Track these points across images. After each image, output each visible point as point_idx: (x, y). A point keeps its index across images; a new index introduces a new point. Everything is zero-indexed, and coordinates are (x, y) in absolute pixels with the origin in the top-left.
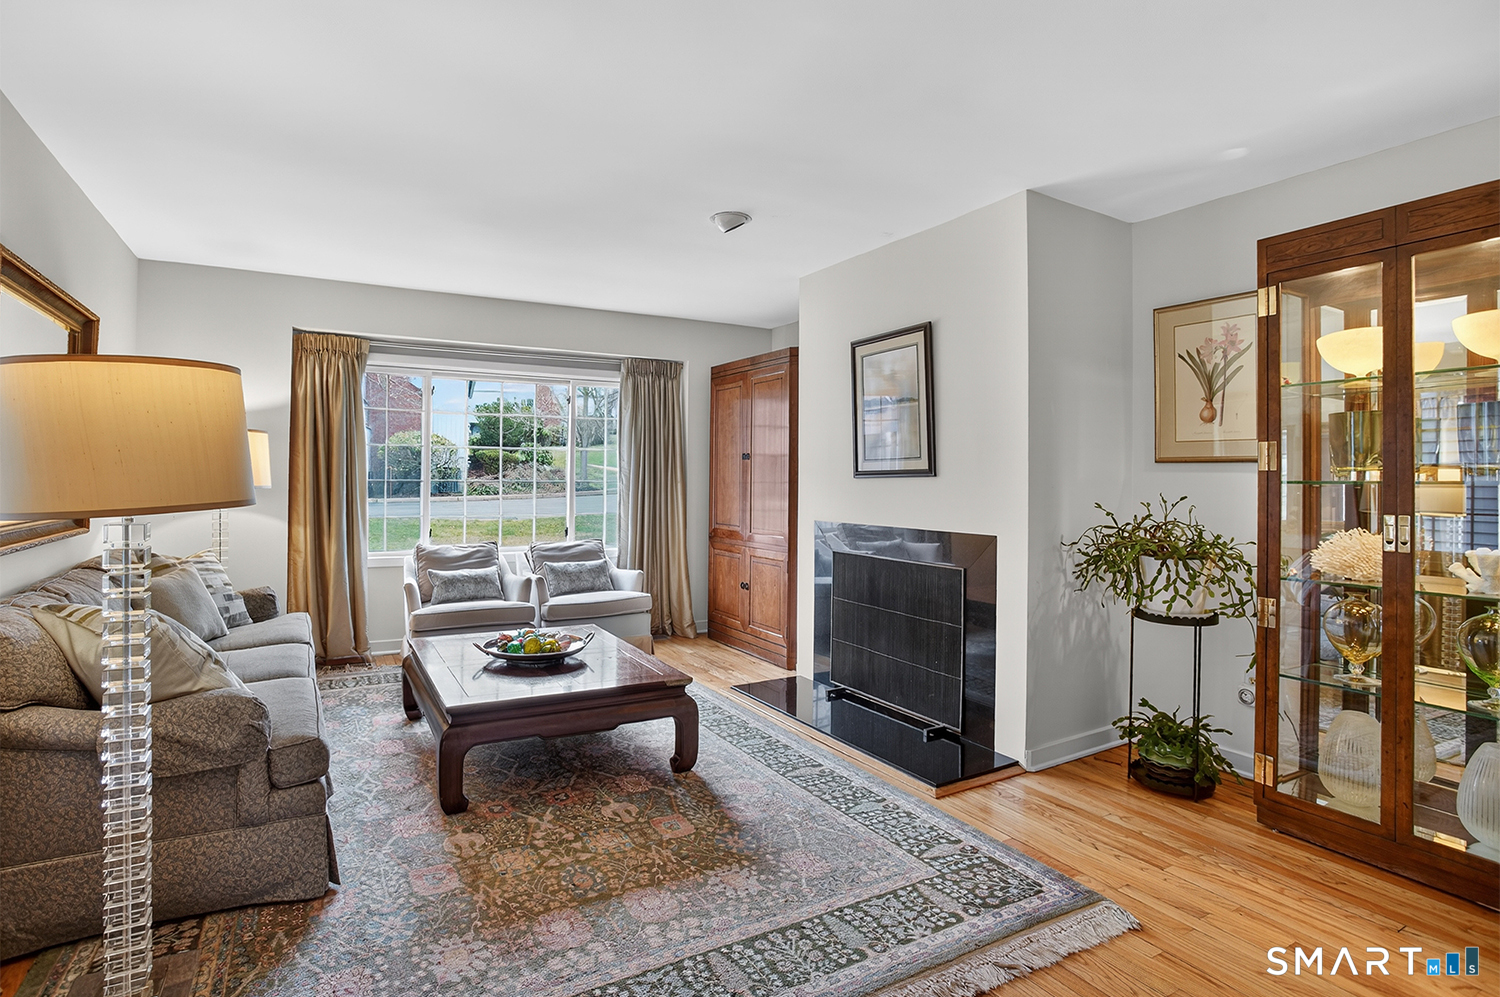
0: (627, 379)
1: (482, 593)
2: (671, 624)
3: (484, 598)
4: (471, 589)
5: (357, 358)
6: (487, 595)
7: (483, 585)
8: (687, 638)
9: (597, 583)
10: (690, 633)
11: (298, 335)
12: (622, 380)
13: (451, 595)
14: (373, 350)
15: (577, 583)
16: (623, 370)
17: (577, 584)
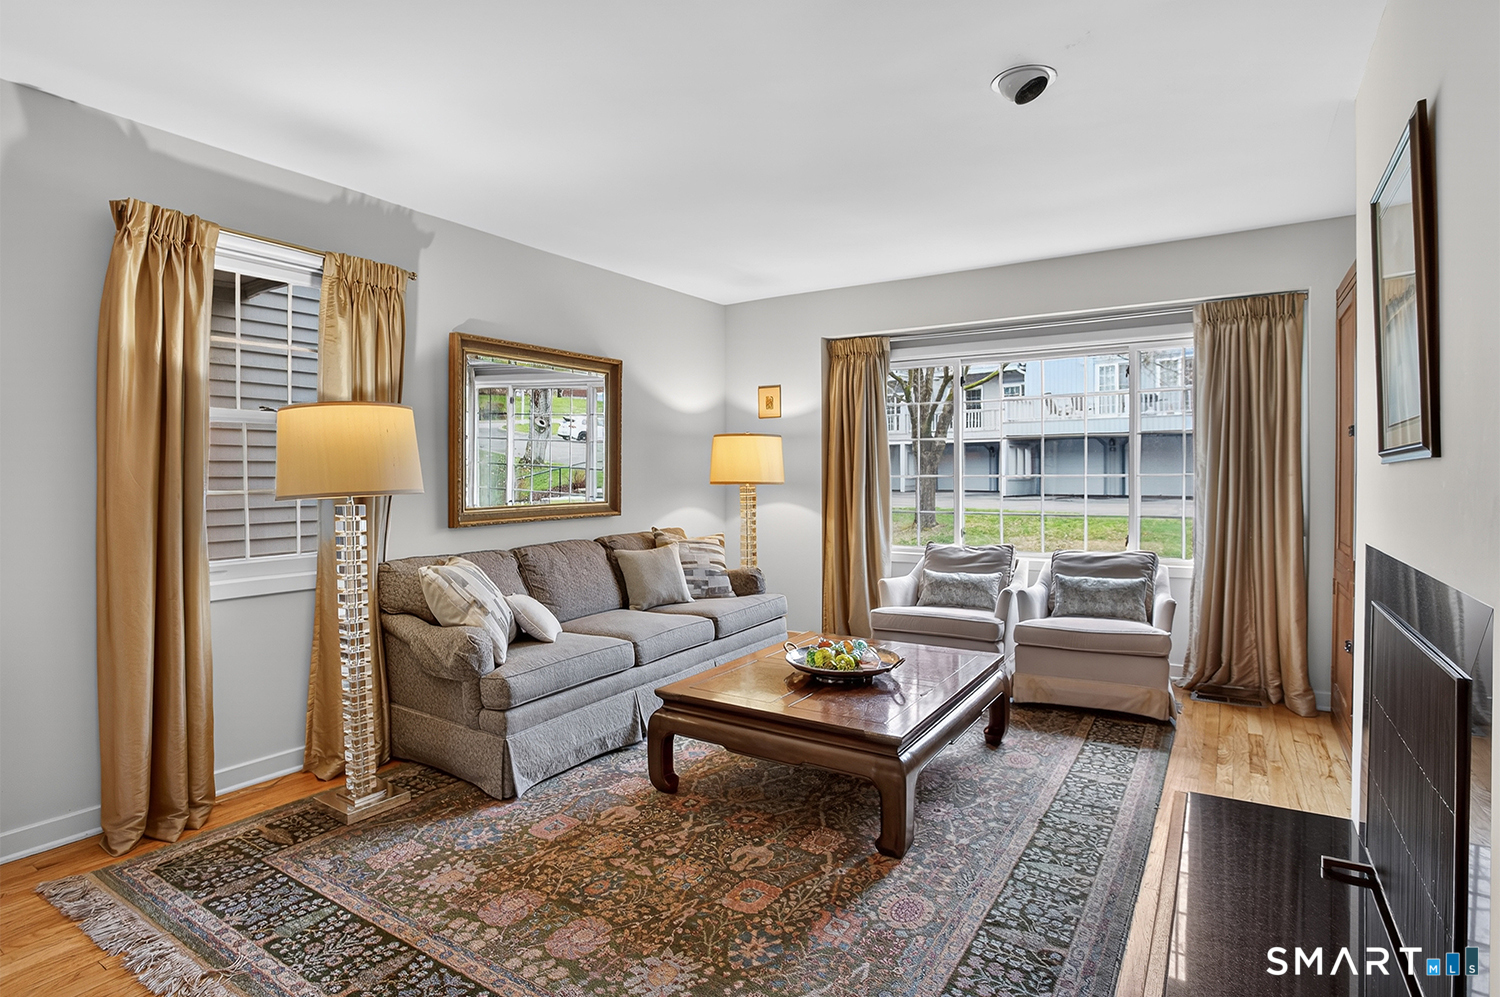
0: (1202, 332)
1: (972, 601)
2: (1280, 687)
3: (974, 607)
4: (958, 594)
5: (879, 357)
6: (977, 604)
7: (973, 592)
8: (1295, 714)
9: (1120, 608)
10: (1302, 706)
11: (829, 343)
12: (1196, 335)
13: (937, 599)
14: (894, 346)
15: (1091, 604)
16: (1197, 320)
17: (1090, 606)
